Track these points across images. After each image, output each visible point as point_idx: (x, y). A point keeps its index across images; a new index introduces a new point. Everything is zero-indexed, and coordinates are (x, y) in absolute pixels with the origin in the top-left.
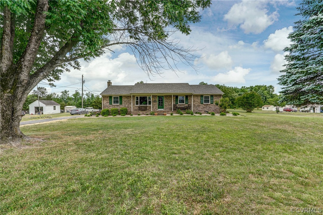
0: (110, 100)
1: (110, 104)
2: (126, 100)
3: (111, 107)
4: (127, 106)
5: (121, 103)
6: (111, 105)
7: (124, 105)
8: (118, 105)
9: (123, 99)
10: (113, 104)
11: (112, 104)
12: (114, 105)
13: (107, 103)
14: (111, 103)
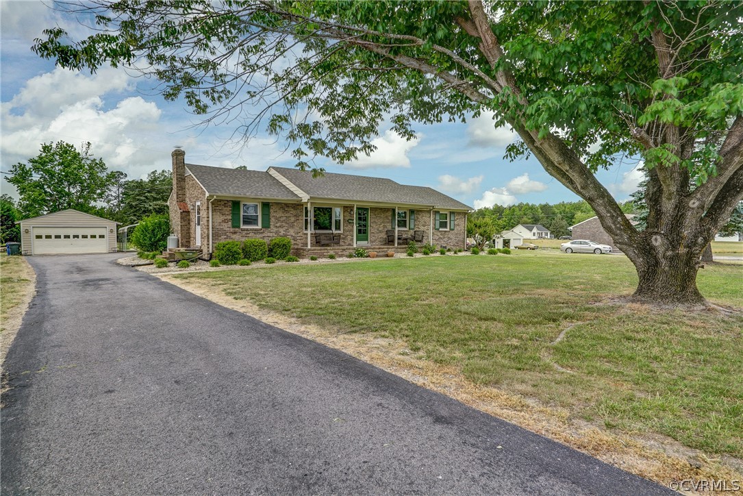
0: (233, 214)
1: (233, 227)
2: (279, 214)
3: (236, 237)
4: (282, 232)
5: (266, 225)
6: (237, 229)
7: (275, 229)
8: (256, 230)
9: (271, 210)
10: (242, 227)
11: (239, 227)
12: (247, 230)
13: (224, 221)
14: (236, 225)
